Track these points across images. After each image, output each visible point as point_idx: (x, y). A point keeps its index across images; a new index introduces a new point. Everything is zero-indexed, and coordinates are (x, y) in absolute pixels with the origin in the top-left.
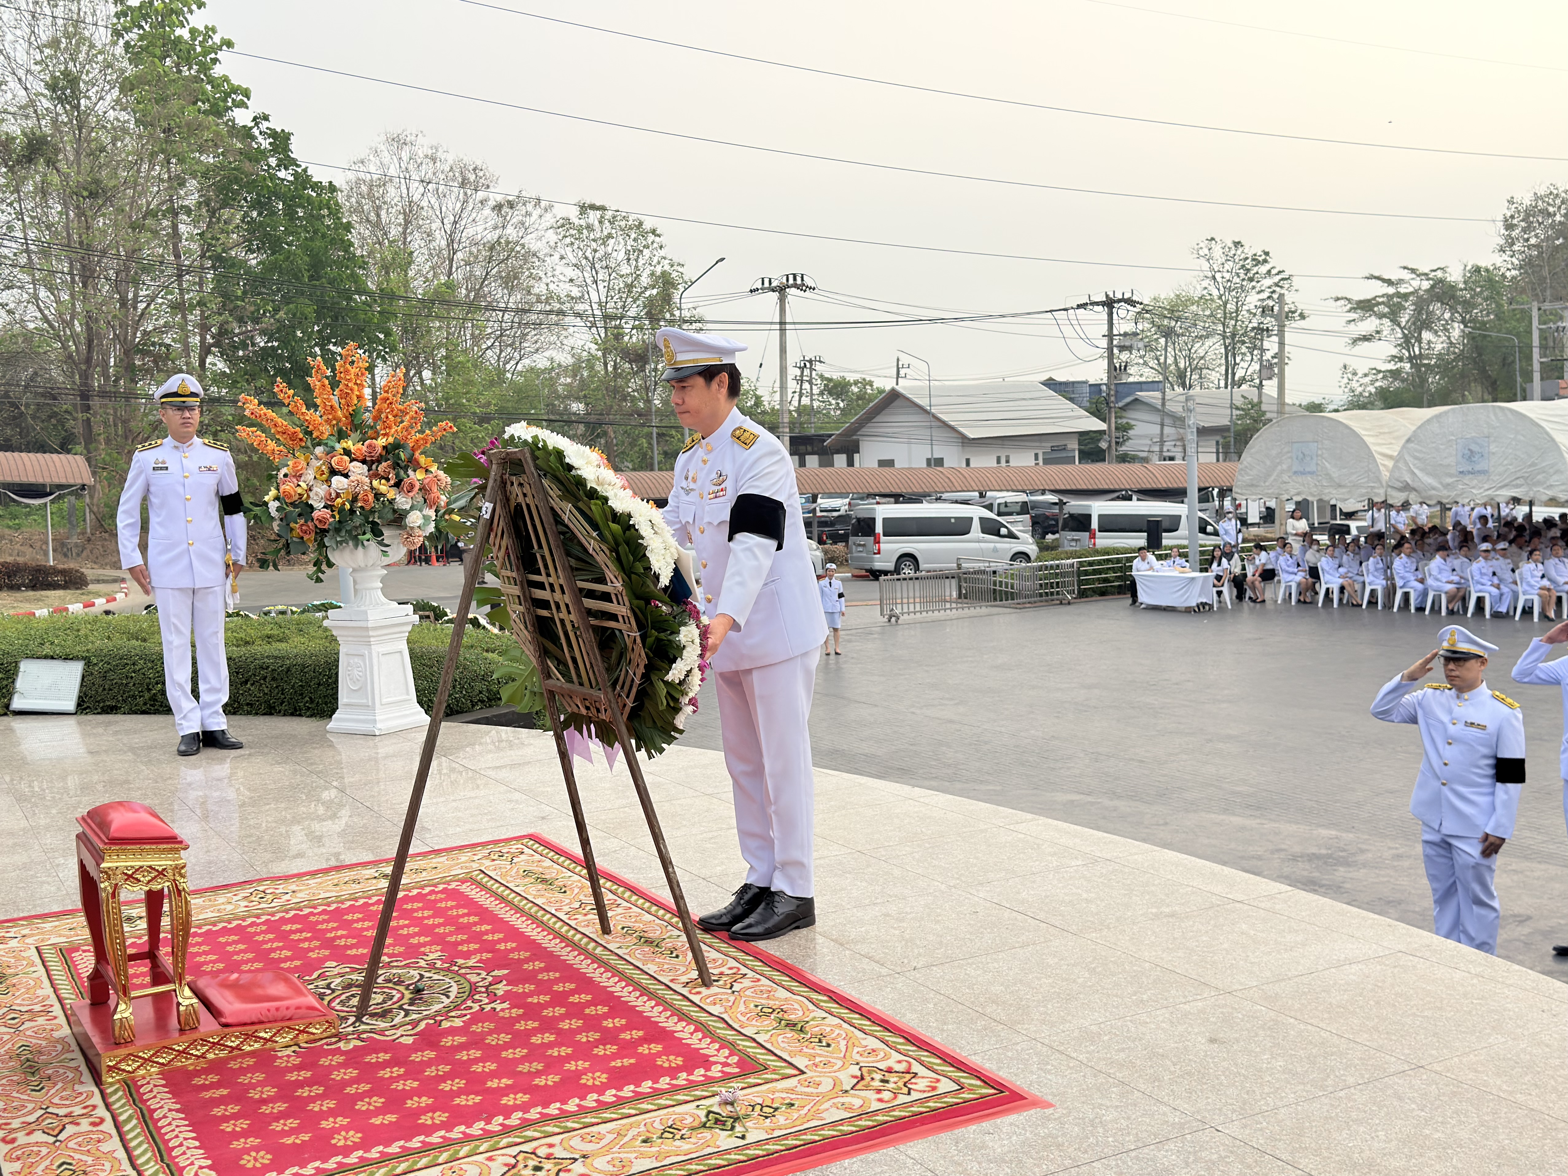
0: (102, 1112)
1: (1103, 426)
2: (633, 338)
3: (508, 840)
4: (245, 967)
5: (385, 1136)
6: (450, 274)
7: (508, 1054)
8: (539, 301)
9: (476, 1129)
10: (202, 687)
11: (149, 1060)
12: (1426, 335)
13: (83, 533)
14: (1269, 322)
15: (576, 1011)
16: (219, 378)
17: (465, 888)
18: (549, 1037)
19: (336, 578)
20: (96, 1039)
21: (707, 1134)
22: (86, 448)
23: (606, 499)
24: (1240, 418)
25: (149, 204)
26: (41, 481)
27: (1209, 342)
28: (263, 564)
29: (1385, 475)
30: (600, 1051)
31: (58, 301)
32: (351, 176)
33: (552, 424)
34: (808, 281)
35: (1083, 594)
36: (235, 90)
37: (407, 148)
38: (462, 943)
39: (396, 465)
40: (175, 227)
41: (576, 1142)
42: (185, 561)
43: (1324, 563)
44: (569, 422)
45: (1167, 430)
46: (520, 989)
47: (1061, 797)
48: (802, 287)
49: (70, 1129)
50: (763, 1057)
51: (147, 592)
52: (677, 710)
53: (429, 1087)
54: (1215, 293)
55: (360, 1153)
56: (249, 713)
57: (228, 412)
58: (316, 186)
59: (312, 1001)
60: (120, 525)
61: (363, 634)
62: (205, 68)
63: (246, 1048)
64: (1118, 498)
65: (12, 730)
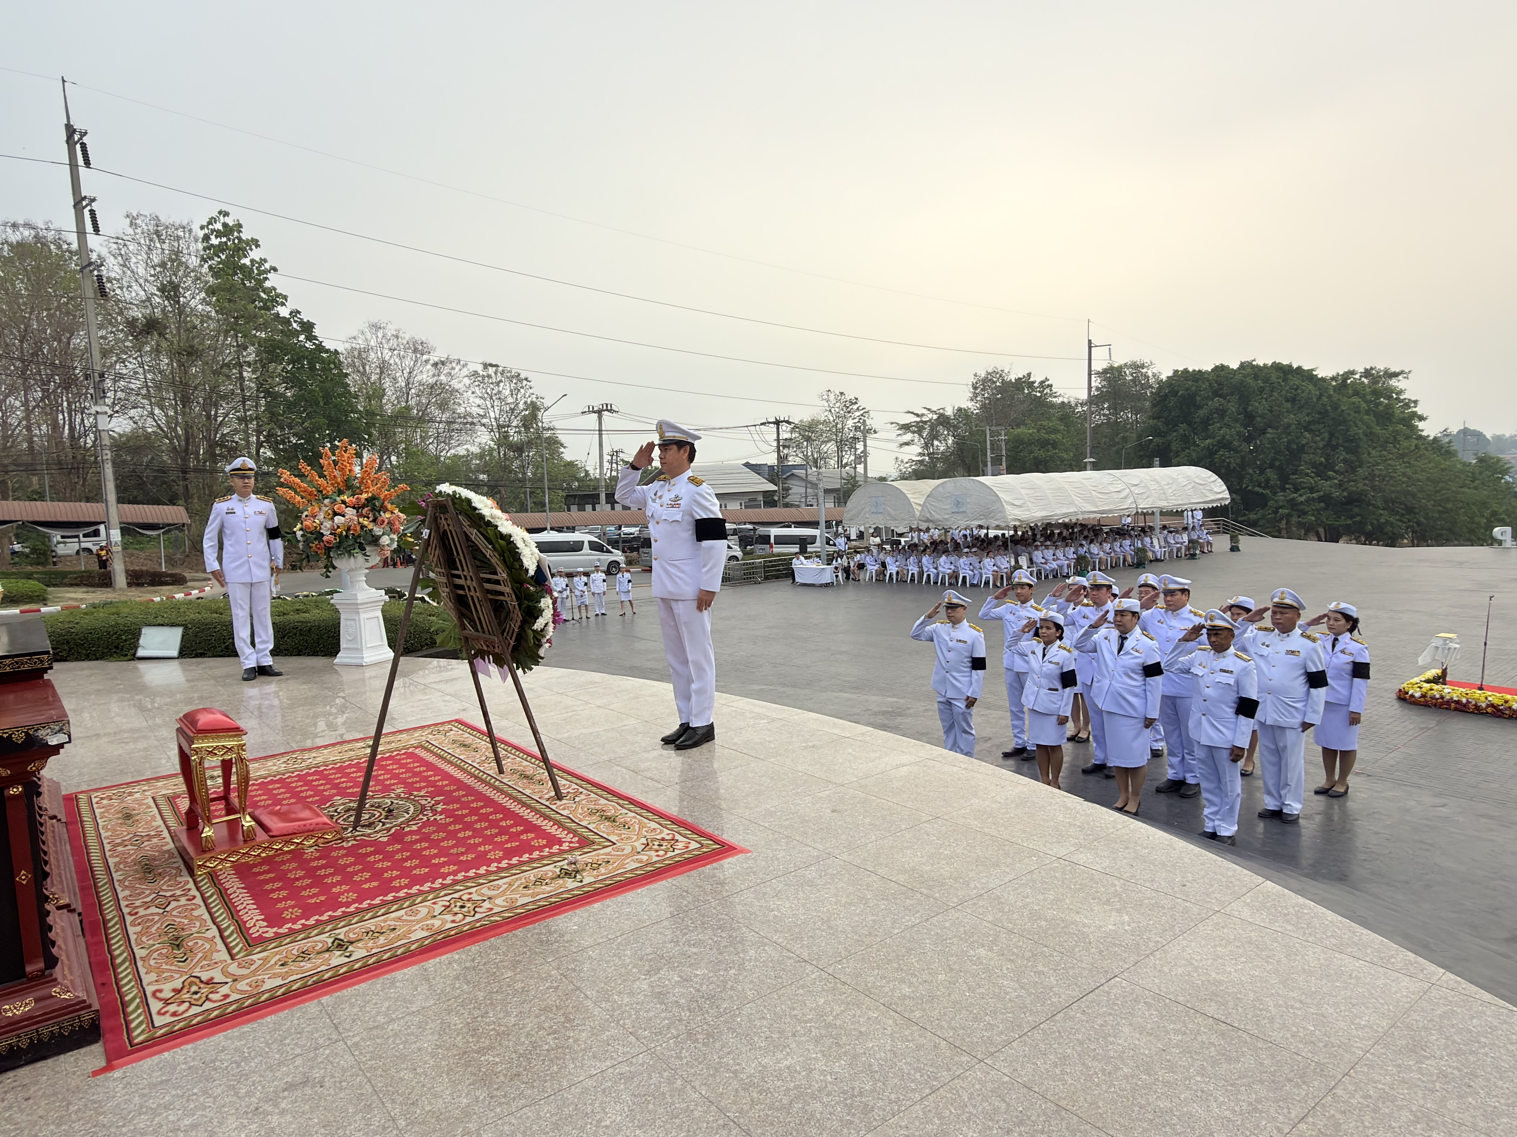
0: (194, 892)
1: (776, 488)
2: (515, 438)
3: (443, 723)
4: (284, 802)
5: (372, 894)
6: (407, 402)
7: (444, 844)
8: (460, 417)
9: (426, 887)
10: (257, 640)
11: (225, 859)
12: (936, 443)
13: (184, 552)
14: (859, 434)
15: (484, 818)
16: (268, 461)
17: (417, 751)
18: (469, 833)
19: (340, 576)
20: (190, 849)
21: (561, 881)
22: (186, 501)
23: (497, 526)
24: (845, 484)
25: (224, 360)
26: (156, 521)
27: (829, 445)
28: (294, 568)
29: (918, 513)
30: (498, 839)
31: (166, 416)
32: (348, 346)
33: (467, 486)
34: (614, 408)
35: (766, 578)
36: (278, 296)
37: (381, 331)
38: (416, 782)
39: (373, 510)
40: (241, 373)
41: (485, 891)
42: (246, 567)
43: (889, 560)
44: (478, 486)
45: (809, 490)
46: (451, 807)
47: (756, 687)
48: (611, 411)
49: (174, 904)
50: (592, 837)
51: (222, 586)
52: (540, 646)
53: (397, 865)
54: (831, 419)
55: (356, 905)
56: (286, 655)
57: (273, 480)
58: (327, 351)
59: (326, 820)
60: (205, 546)
61: (355, 607)
62: (260, 283)
63: (286, 849)
64: (784, 527)
65: (137, 668)
